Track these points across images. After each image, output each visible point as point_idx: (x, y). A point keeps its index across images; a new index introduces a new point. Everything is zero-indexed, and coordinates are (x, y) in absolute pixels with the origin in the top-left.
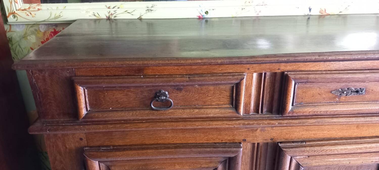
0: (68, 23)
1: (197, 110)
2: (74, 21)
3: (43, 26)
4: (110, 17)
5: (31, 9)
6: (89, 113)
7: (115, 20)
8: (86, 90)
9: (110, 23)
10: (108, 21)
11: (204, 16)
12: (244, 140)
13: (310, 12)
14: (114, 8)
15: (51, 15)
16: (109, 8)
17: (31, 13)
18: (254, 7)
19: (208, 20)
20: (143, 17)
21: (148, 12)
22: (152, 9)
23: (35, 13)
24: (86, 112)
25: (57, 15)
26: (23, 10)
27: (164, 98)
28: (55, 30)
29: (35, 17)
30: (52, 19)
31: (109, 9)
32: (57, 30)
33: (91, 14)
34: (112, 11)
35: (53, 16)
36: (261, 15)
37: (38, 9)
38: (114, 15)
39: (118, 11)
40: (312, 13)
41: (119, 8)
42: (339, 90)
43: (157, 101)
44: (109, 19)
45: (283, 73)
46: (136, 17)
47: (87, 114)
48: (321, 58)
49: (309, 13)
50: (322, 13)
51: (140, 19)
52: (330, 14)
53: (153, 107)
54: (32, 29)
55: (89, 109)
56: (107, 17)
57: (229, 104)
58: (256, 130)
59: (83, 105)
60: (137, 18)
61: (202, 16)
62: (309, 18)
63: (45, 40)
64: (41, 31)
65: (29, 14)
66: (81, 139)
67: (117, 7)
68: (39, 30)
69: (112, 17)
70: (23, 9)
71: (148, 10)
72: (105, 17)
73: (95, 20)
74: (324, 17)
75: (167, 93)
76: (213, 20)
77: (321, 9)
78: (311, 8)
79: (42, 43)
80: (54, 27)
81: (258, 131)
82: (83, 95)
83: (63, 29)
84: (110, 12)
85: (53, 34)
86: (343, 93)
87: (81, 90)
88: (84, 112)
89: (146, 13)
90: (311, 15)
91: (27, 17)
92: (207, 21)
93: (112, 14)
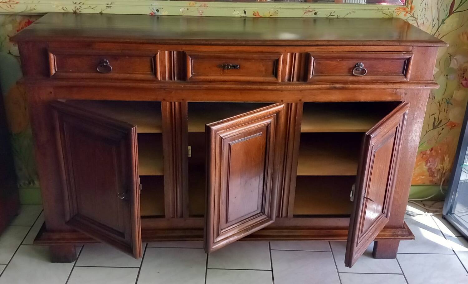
0: (41, 15)
1: (128, 75)
2: (46, 13)
3: (19, 17)
4: (76, 11)
5: (11, 2)
6: (56, 72)
7: (80, 13)
8: (55, 57)
9: (76, 16)
10: (74, 14)
11: (155, 13)
12: (164, 100)
13: (245, 14)
14: (79, 3)
15: (27, 7)
16: (75, 3)
17: (10, 6)
18: (198, 8)
19: (159, 16)
20: (104, 12)
21: (108, 8)
22: (111, 6)
23: (14, 5)
24: (55, 72)
25: (32, 8)
26: (4, 3)
27: (106, 64)
28: (29, 21)
29: (13, 8)
30: (28, 11)
31: (75, 5)
32: (31, 21)
33: (60, 8)
34: (78, 6)
35: (28, 9)
36: (204, 15)
37: (17, 2)
38: (79, 10)
39: (83, 7)
40: (247, 15)
41: (83, 4)
42: (222, 66)
43: (101, 66)
44: (75, 13)
45: (183, 52)
46: (98, 11)
47: (55, 73)
48: (207, 42)
49: (245, 16)
50: (256, 16)
51: (101, 14)
52: (262, 16)
53: (98, 70)
54: (10, 19)
55: (56, 70)
56: (73, 11)
57: (150, 72)
58: (172, 92)
59: (53, 67)
60: (98, 13)
61: (154, 13)
62: (245, 19)
63: (21, 28)
64: (17, 21)
65: (9, 7)
66: (51, 93)
67: (82, 3)
68: (16, 20)
69: (78, 12)
70: (4, 1)
71: (108, 6)
72: (72, 11)
73: (64, 14)
74: (258, 19)
75: (108, 61)
76: (163, 17)
77: (254, 12)
78: (245, 10)
79: (18, 31)
80: (28, 18)
81: (173, 93)
82: (53, 60)
83: (36, 20)
84: (76, 7)
85: (27, 24)
86: (225, 67)
87: (52, 56)
88: (53, 72)
89: (106, 9)
90: (246, 17)
91: (7, 9)
92: (158, 18)
93: (78, 9)
